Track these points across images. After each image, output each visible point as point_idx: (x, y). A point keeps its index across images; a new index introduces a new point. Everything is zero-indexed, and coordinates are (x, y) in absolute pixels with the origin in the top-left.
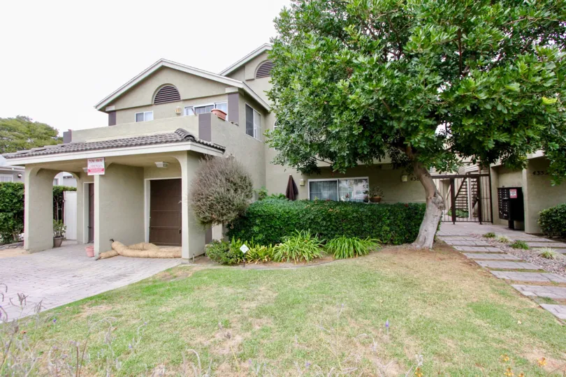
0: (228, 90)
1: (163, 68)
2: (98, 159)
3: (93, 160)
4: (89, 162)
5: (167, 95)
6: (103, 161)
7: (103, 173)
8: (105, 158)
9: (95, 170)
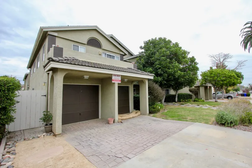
0: (121, 53)
1: (96, 30)
2: (118, 76)
3: (115, 75)
4: (113, 76)
5: (93, 43)
6: (120, 77)
7: (120, 82)
8: (122, 76)
9: (116, 80)
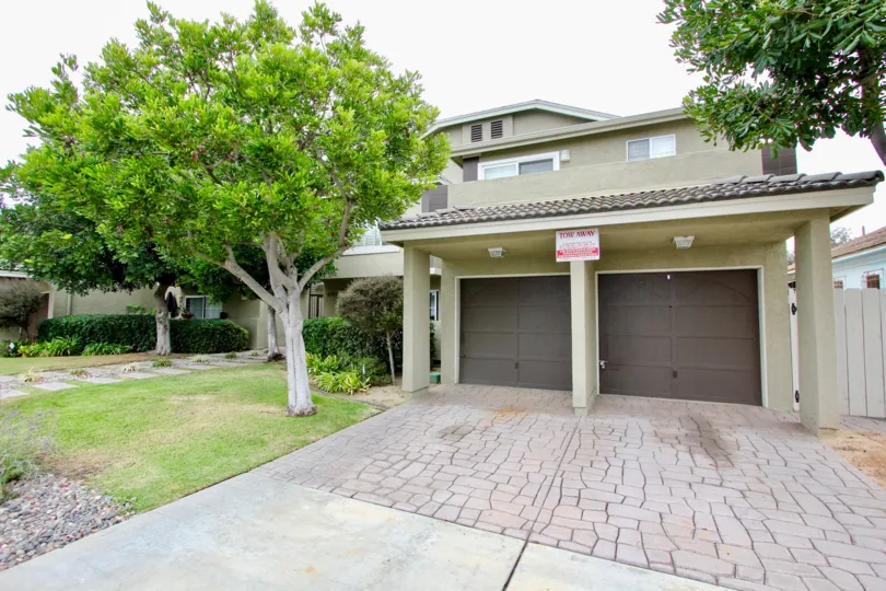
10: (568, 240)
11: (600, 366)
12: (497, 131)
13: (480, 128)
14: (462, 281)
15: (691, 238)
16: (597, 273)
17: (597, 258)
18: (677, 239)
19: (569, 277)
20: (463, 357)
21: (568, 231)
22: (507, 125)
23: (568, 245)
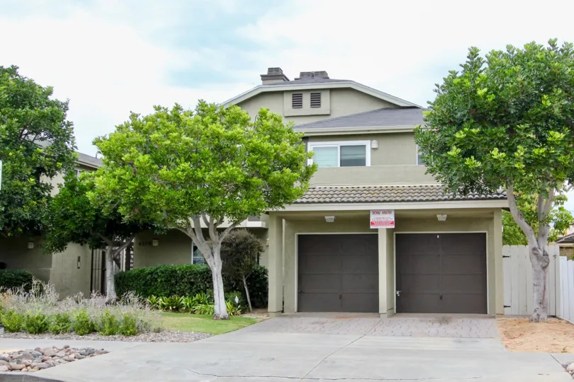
10: (377, 216)
11: (397, 295)
12: (316, 102)
13: (301, 96)
14: (299, 236)
15: (445, 216)
16: (395, 233)
17: (393, 227)
18: (438, 216)
19: (377, 235)
20: (300, 293)
21: (377, 212)
22: (325, 98)
23: (377, 218)
